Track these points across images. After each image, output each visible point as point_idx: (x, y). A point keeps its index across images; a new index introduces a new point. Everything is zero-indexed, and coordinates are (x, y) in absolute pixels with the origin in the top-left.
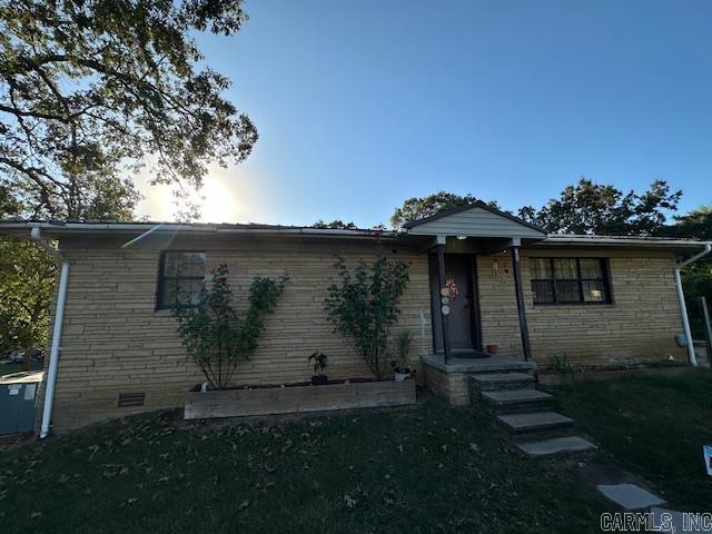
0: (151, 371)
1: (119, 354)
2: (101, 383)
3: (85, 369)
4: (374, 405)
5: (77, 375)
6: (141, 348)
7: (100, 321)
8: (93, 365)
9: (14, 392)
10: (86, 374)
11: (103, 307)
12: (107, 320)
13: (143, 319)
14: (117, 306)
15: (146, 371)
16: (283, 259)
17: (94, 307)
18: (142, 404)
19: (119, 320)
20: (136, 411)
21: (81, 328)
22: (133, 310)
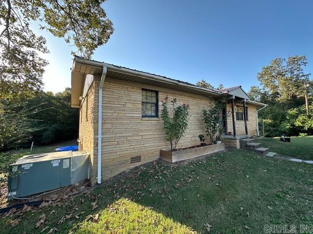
0: (143, 145)
1: (128, 138)
2: (122, 153)
3: (114, 146)
4: (217, 151)
5: (111, 149)
6: (138, 135)
7: (119, 121)
8: (118, 144)
9: (56, 164)
10: (115, 149)
11: (120, 115)
12: (122, 121)
13: (138, 121)
14: (127, 115)
15: (141, 146)
16: (183, 99)
17: (116, 114)
18: (140, 161)
19: (128, 121)
20: (138, 164)
21: (110, 125)
22: (133, 117)
